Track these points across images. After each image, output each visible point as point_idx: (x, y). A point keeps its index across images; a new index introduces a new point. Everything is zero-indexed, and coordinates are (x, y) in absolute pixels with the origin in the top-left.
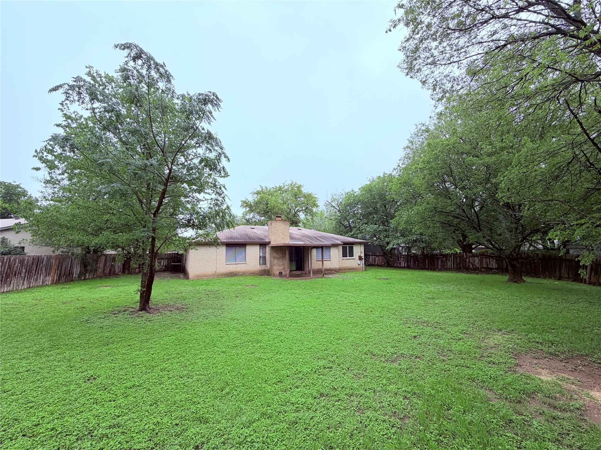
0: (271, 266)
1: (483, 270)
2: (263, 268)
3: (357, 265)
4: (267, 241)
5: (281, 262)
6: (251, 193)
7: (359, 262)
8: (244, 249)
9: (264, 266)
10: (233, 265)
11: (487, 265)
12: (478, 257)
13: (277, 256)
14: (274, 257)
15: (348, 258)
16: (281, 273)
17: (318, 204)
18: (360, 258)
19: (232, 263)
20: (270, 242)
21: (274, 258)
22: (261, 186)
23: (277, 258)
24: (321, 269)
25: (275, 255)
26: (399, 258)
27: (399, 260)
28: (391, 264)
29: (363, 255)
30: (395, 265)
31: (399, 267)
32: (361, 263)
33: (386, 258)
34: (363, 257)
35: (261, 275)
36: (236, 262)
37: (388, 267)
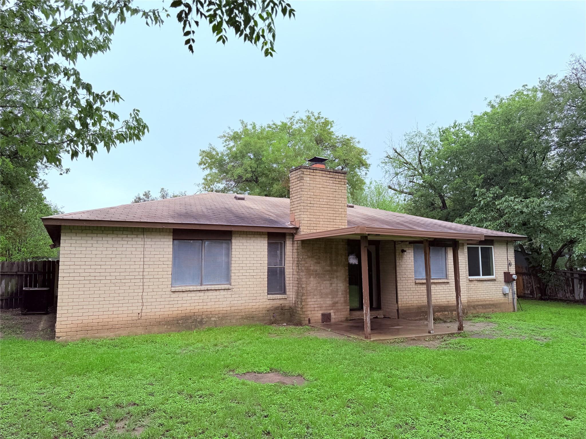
0: (300, 294)
2: (278, 303)
3: (501, 295)
4: (288, 225)
5: (326, 286)
6: (221, 137)
7: (507, 289)
8: (224, 246)
9: (279, 296)
10: (193, 294)
13: (318, 268)
14: (308, 270)
15: (481, 277)
16: (326, 318)
17: (368, 162)
18: (508, 278)
19: (191, 288)
20: (297, 229)
21: (309, 273)
22: (242, 122)
23: (317, 275)
24: (424, 306)
25: (312, 265)
26: (567, 279)
27: (568, 285)
28: (548, 292)
29: (512, 270)
30: (560, 295)
31: (571, 301)
32: (511, 290)
33: (539, 281)
34: (515, 277)
35: (272, 323)
36: (201, 285)
37: (544, 300)
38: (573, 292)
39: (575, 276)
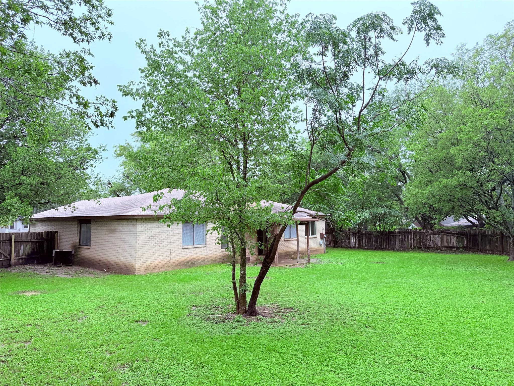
1: (443, 249)
2: (226, 253)
3: (319, 245)
7: (321, 242)
9: (226, 250)
10: (191, 250)
11: (448, 243)
12: (439, 234)
15: (310, 236)
16: (248, 259)
18: (322, 236)
19: (190, 247)
24: (288, 252)
26: (347, 236)
27: (348, 239)
28: (338, 243)
29: (324, 232)
30: (343, 245)
31: (349, 247)
32: (323, 242)
33: (334, 236)
34: (325, 236)
35: (224, 263)
36: (194, 245)
37: (336, 247)
38: (349, 242)
39: (351, 234)
